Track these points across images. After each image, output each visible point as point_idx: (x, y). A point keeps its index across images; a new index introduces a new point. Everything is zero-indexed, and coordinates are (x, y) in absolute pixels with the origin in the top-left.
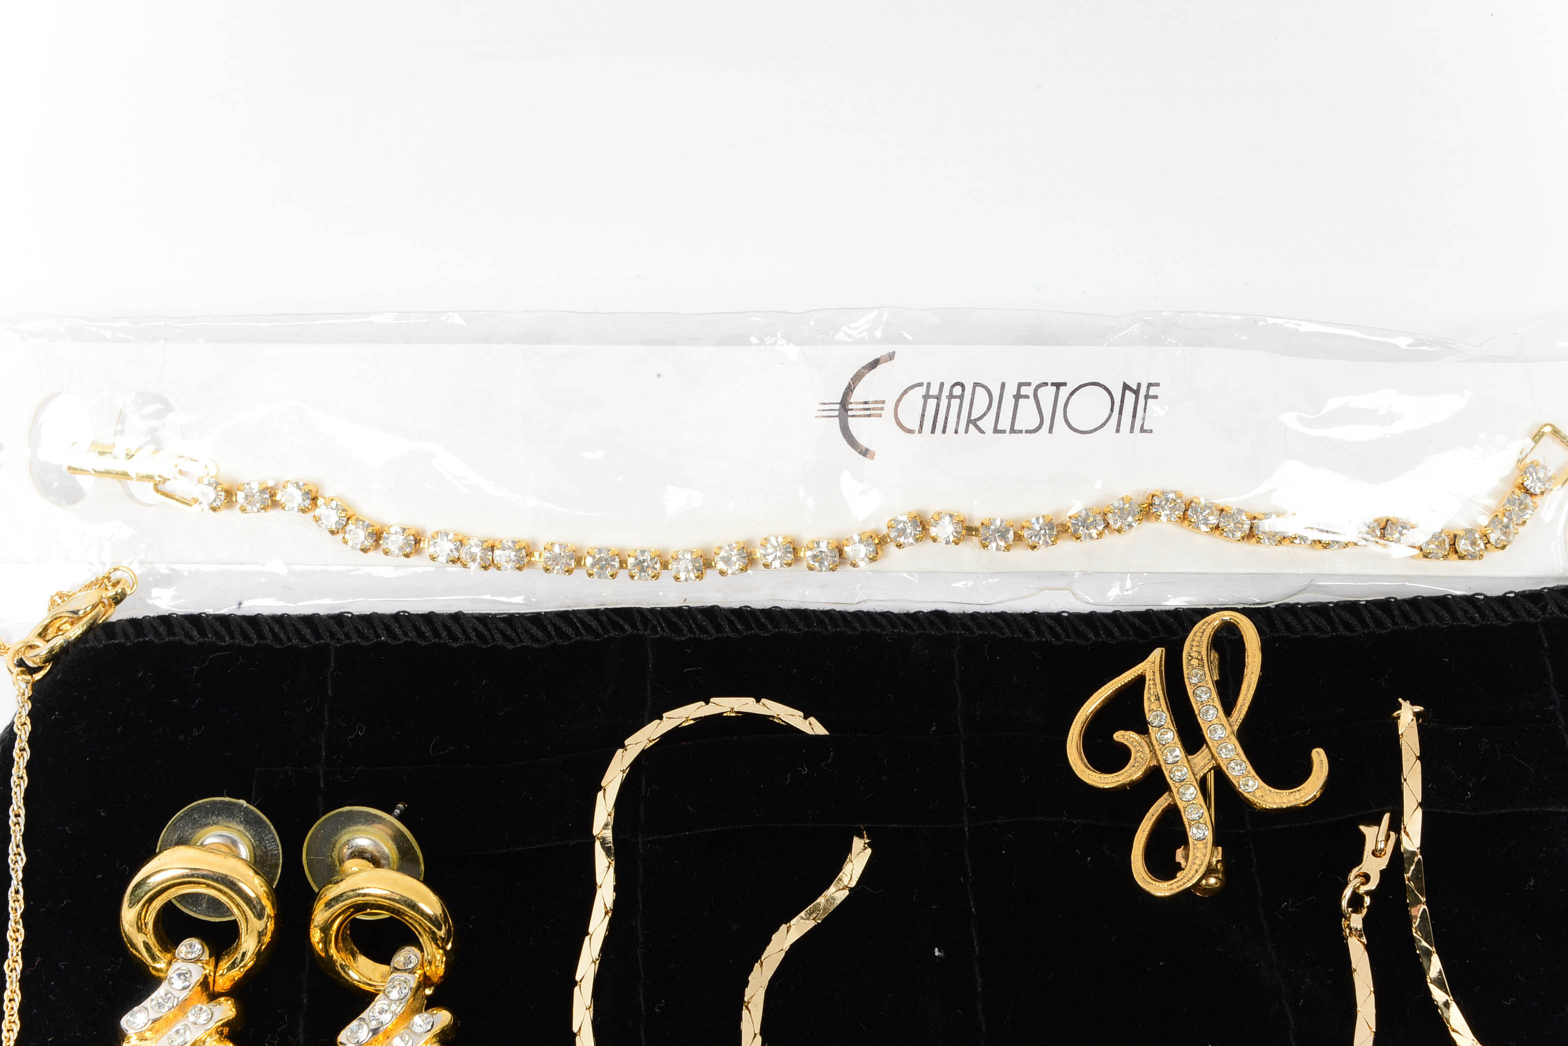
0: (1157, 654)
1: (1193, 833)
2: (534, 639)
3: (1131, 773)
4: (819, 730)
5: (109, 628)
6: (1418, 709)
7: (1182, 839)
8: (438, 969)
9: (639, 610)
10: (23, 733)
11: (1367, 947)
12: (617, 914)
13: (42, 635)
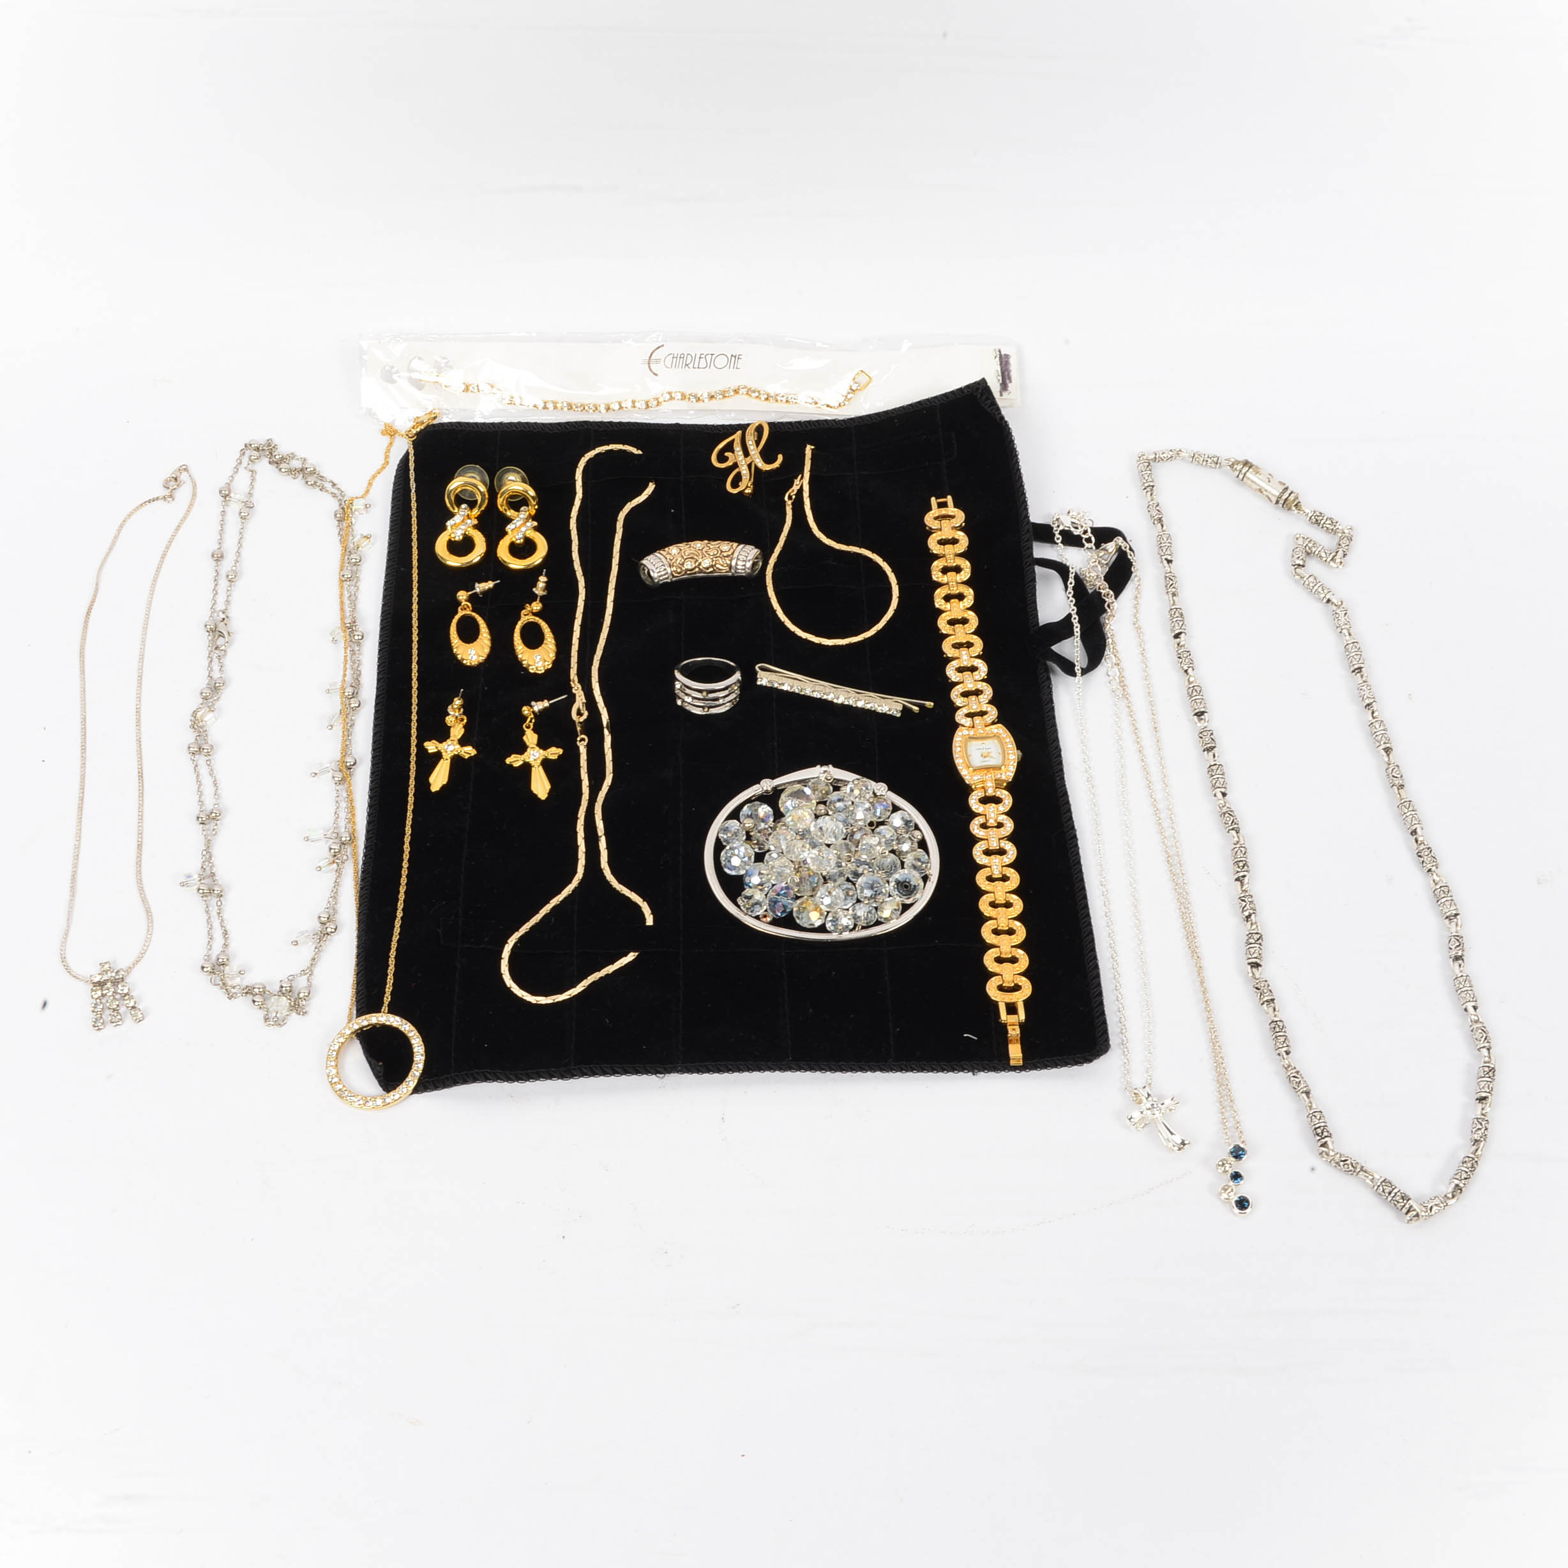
0: (739, 433)
1: (744, 477)
2: (558, 429)
3: (729, 463)
4: (640, 452)
5: (433, 425)
6: (813, 447)
7: (741, 480)
8: (533, 512)
9: (589, 422)
10: (412, 452)
11: (792, 509)
12: (583, 500)
13: (413, 428)
